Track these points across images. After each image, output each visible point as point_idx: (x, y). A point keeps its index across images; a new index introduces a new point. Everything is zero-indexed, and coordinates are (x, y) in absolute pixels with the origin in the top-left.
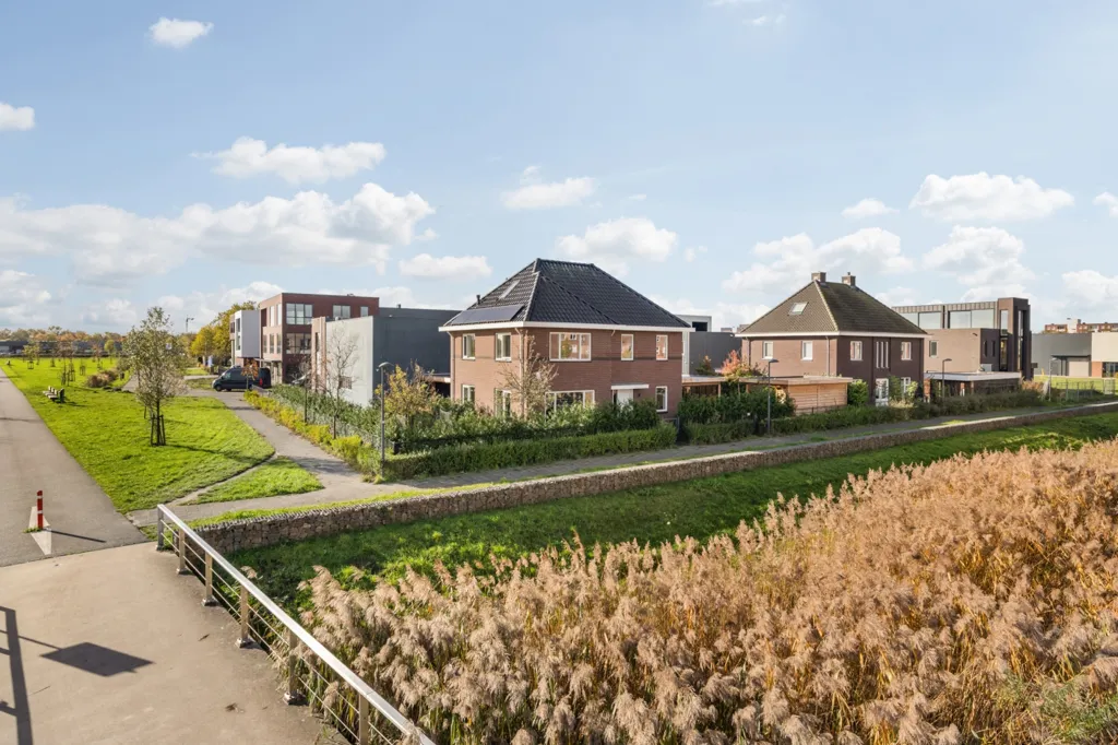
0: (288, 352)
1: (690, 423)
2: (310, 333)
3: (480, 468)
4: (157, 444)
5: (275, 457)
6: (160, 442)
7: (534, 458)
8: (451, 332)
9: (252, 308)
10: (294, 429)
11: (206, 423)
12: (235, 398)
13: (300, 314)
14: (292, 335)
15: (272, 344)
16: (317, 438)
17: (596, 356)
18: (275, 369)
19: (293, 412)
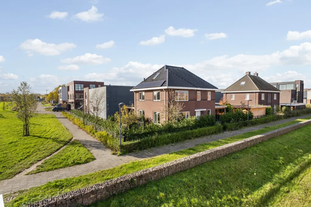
0: (76, 99)
1: (226, 123)
2: (83, 93)
3: (158, 145)
4: (26, 135)
5: (73, 140)
6: (27, 134)
7: (177, 140)
8: (135, 91)
9: (64, 86)
10: (79, 126)
11: (48, 124)
12: (59, 114)
13: (80, 87)
14: (77, 94)
15: (71, 97)
16: (89, 131)
17: (190, 99)
18: (72, 104)
19: (78, 120)
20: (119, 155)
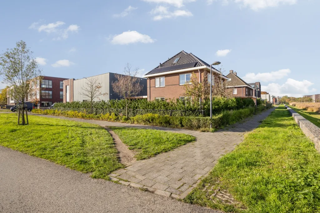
4: (23, 124)
13: (47, 84)
14: (44, 91)
20: (213, 132)
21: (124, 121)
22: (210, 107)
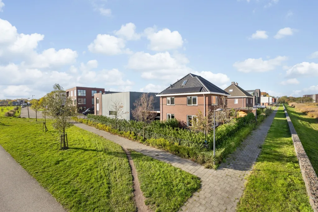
4: (63, 148)
5: (127, 150)
6: (66, 147)
8: (161, 97)
13: (82, 93)
14: (82, 99)
20: (216, 169)
21: (141, 141)
22: (213, 140)
